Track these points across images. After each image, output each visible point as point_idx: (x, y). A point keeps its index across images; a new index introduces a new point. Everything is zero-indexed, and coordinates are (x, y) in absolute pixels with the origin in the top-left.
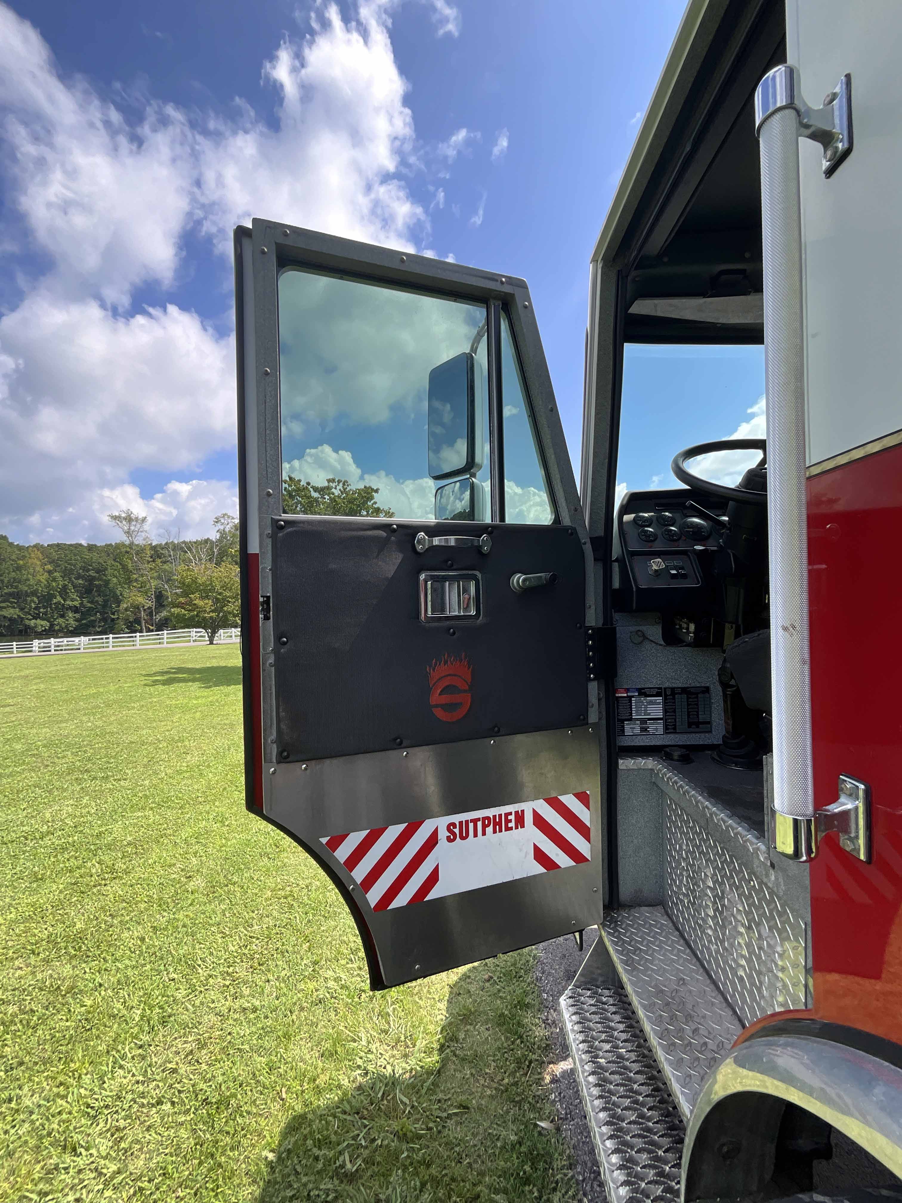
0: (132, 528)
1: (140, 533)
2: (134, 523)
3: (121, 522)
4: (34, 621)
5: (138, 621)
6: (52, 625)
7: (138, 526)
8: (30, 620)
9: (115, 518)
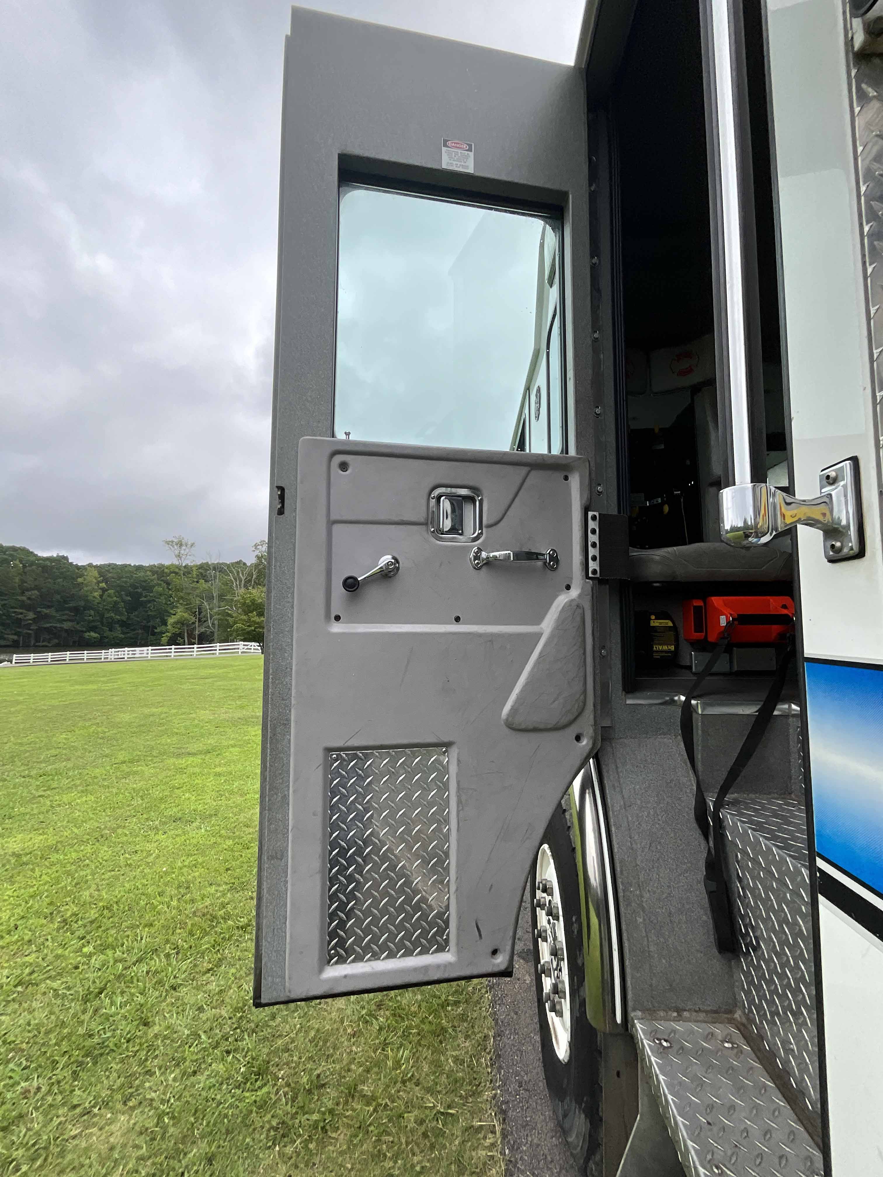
0: (182, 552)
1: (188, 557)
2: (184, 547)
3: (173, 547)
4: (88, 634)
5: (181, 635)
6: (102, 637)
7: (187, 550)
8: (86, 632)
9: (168, 543)
